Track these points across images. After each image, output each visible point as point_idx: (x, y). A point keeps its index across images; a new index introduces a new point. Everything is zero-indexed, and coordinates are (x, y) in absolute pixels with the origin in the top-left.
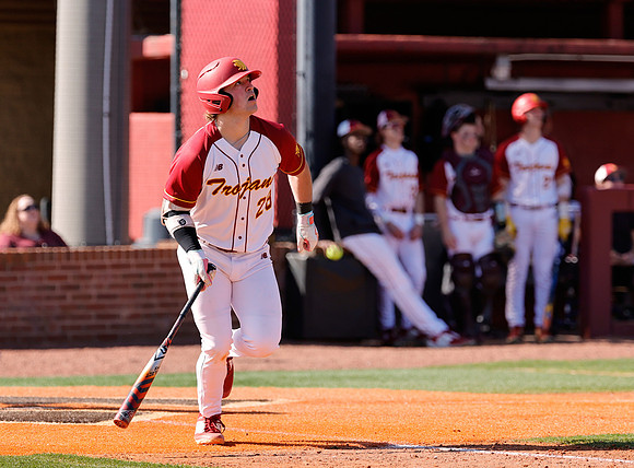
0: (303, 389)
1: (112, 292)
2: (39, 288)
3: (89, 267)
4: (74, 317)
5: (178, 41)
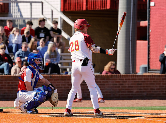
1: (132, 86)
2: (113, 84)
3: (126, 79)
4: (122, 92)
5: (149, 22)
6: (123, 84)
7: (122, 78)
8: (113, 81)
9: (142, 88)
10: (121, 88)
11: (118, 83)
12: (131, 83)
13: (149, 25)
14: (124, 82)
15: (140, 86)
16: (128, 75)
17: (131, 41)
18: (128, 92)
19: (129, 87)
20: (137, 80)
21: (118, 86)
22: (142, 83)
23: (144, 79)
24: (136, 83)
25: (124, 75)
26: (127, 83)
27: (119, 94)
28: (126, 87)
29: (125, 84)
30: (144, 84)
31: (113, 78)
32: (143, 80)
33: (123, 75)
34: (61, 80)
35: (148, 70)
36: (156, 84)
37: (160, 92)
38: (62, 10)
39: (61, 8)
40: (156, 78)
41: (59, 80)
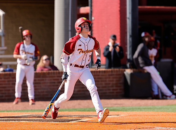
0: (130, 112)
2: (51, 83)
5: (91, 8)
11: (56, 81)
13: (91, 12)
17: (71, 31)
21: (56, 84)
31: (50, 75)
33: (61, 72)
40: (101, 74)
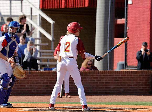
1: (109, 82)
2: (91, 80)
4: (100, 88)
5: (126, 20)
6: (100, 80)
7: (99, 74)
8: (91, 77)
9: (119, 84)
10: (98, 84)
11: (95, 79)
12: (109, 79)
13: (126, 23)
14: (102, 78)
15: (117, 82)
16: (106, 71)
17: (109, 38)
18: (106, 88)
19: (106, 83)
20: (114, 77)
21: (96, 82)
22: (120, 79)
23: (122, 75)
24: (114, 79)
25: (102, 71)
26: (105, 79)
27: (97, 90)
28: (103, 83)
29: (103, 80)
30: (121, 80)
31: (91, 74)
32: (120, 76)
33: (100, 72)
34: (40, 76)
35: (126, 67)
36: (133, 80)
37: (136, 88)
38: (41, 7)
39: (40, 6)
40: (133, 74)
41: (38, 76)
